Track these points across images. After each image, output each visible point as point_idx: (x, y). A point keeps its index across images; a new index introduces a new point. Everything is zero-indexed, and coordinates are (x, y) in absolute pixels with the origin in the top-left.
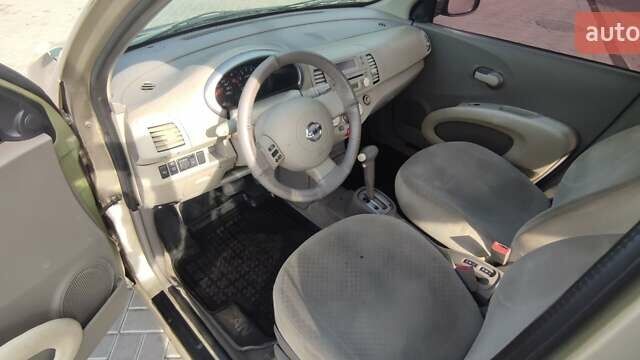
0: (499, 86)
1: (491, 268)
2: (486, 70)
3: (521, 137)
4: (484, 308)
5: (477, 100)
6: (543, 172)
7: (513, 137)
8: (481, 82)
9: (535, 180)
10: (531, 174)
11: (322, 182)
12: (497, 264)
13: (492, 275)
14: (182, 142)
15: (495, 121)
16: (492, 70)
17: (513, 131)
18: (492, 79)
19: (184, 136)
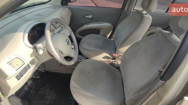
0: (92, 18)
1: (113, 61)
2: (88, 15)
3: (102, 29)
4: (119, 69)
5: (88, 23)
6: (108, 36)
7: (100, 29)
8: (87, 18)
9: (108, 37)
10: (106, 37)
11: (74, 56)
12: (114, 59)
13: (115, 62)
14: (24, 63)
15: (94, 27)
16: (89, 15)
17: (99, 28)
18: (90, 17)
19: (24, 61)
